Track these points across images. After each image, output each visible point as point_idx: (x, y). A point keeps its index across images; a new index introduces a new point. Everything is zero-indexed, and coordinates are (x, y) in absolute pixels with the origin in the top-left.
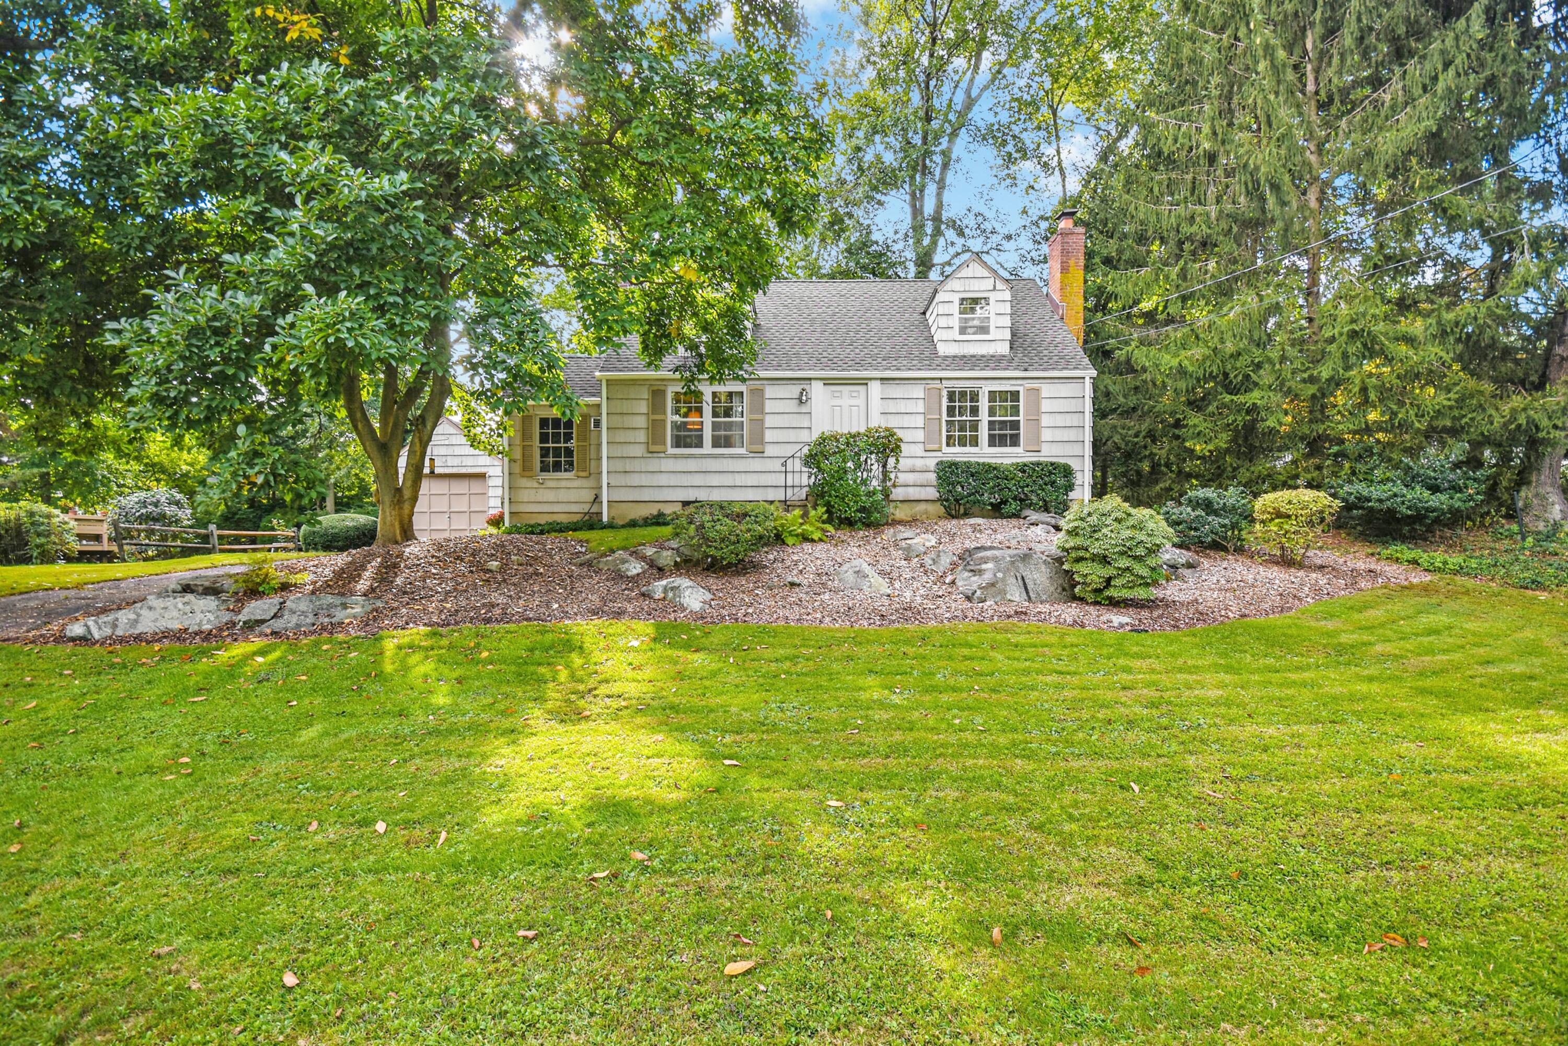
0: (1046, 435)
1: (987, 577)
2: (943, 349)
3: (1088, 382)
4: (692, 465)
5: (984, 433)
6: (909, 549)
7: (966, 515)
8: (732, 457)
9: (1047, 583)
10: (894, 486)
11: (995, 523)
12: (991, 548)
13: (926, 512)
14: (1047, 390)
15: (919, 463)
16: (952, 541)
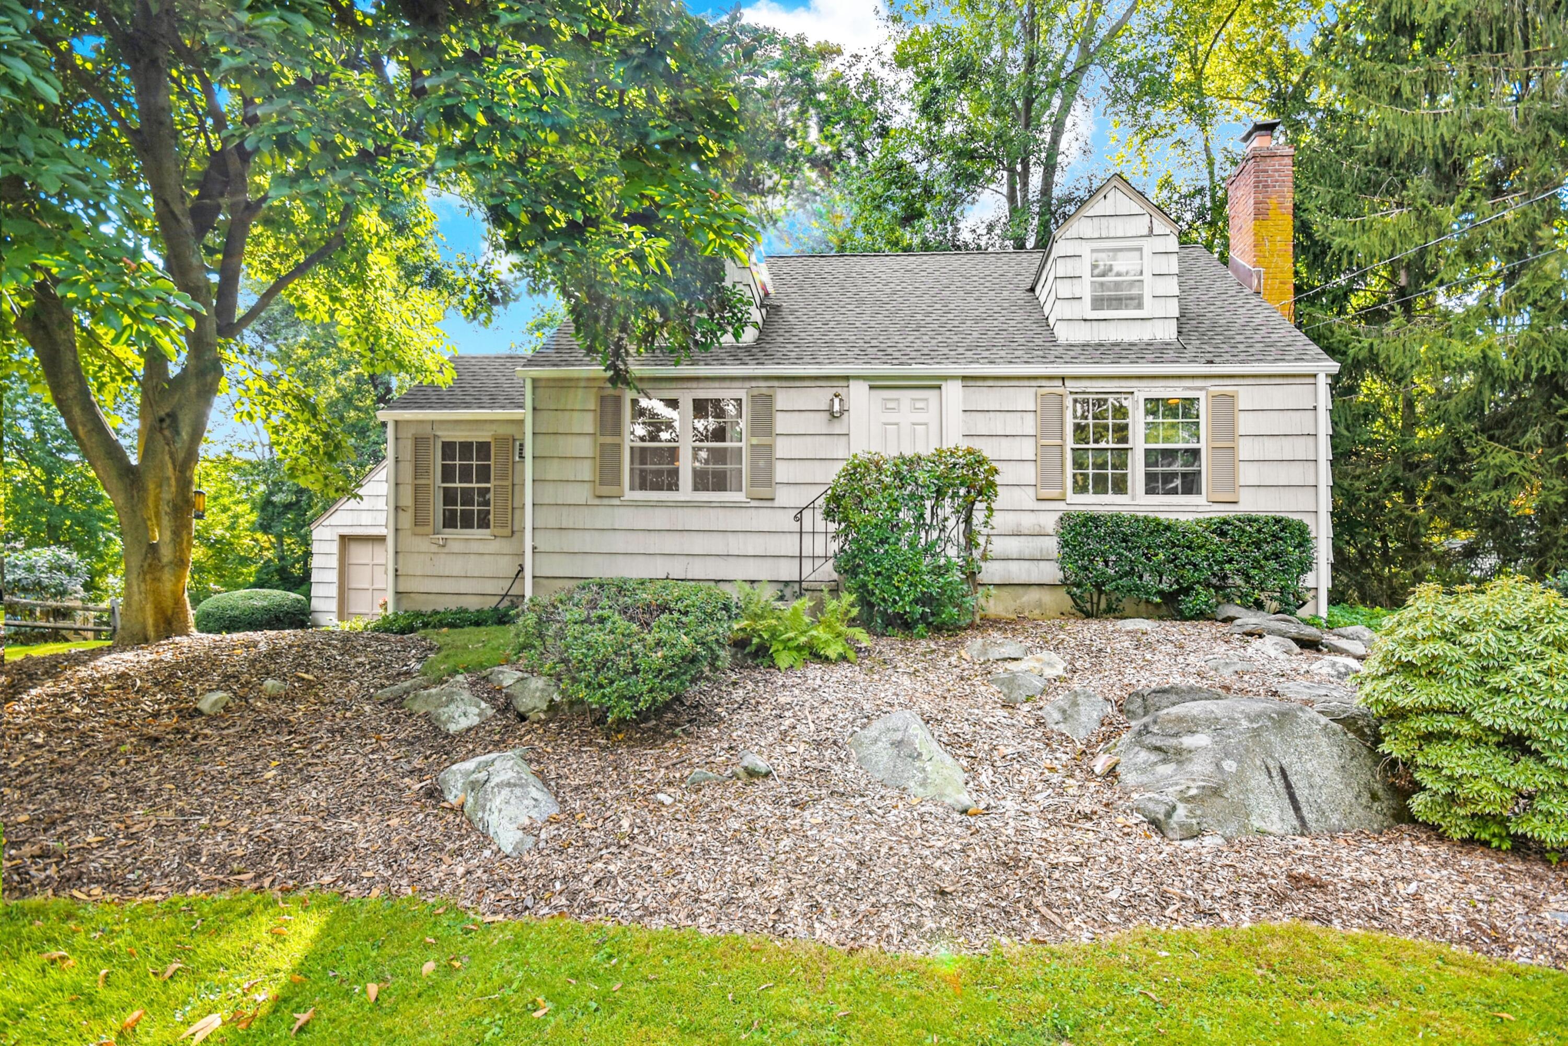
0: (1247, 474)
1: (1200, 767)
2: (1064, 334)
3: (1323, 383)
4: (660, 519)
5: (1137, 470)
6: (1011, 681)
7: (1113, 612)
8: (723, 506)
9: (1337, 782)
10: (984, 558)
11: (1176, 629)
12: (1193, 694)
13: (1039, 604)
14: (1247, 396)
15: (1028, 521)
16: (1097, 666)
